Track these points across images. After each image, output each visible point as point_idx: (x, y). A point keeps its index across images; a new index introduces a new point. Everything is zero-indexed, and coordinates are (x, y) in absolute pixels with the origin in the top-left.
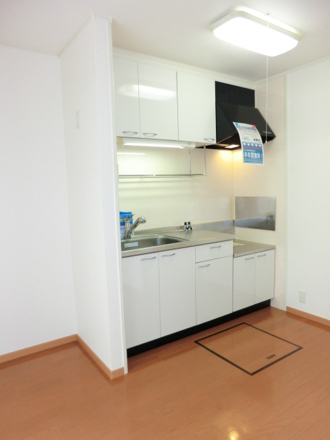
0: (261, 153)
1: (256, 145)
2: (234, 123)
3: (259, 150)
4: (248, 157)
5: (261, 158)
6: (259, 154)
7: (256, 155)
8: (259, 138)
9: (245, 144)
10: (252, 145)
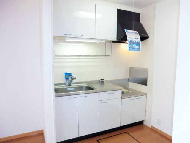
0: (139, 45)
1: (137, 42)
2: (125, 30)
3: (138, 44)
4: (131, 48)
5: (139, 48)
6: (138, 46)
7: (137, 47)
8: (139, 37)
9: (130, 41)
10: (134, 41)
